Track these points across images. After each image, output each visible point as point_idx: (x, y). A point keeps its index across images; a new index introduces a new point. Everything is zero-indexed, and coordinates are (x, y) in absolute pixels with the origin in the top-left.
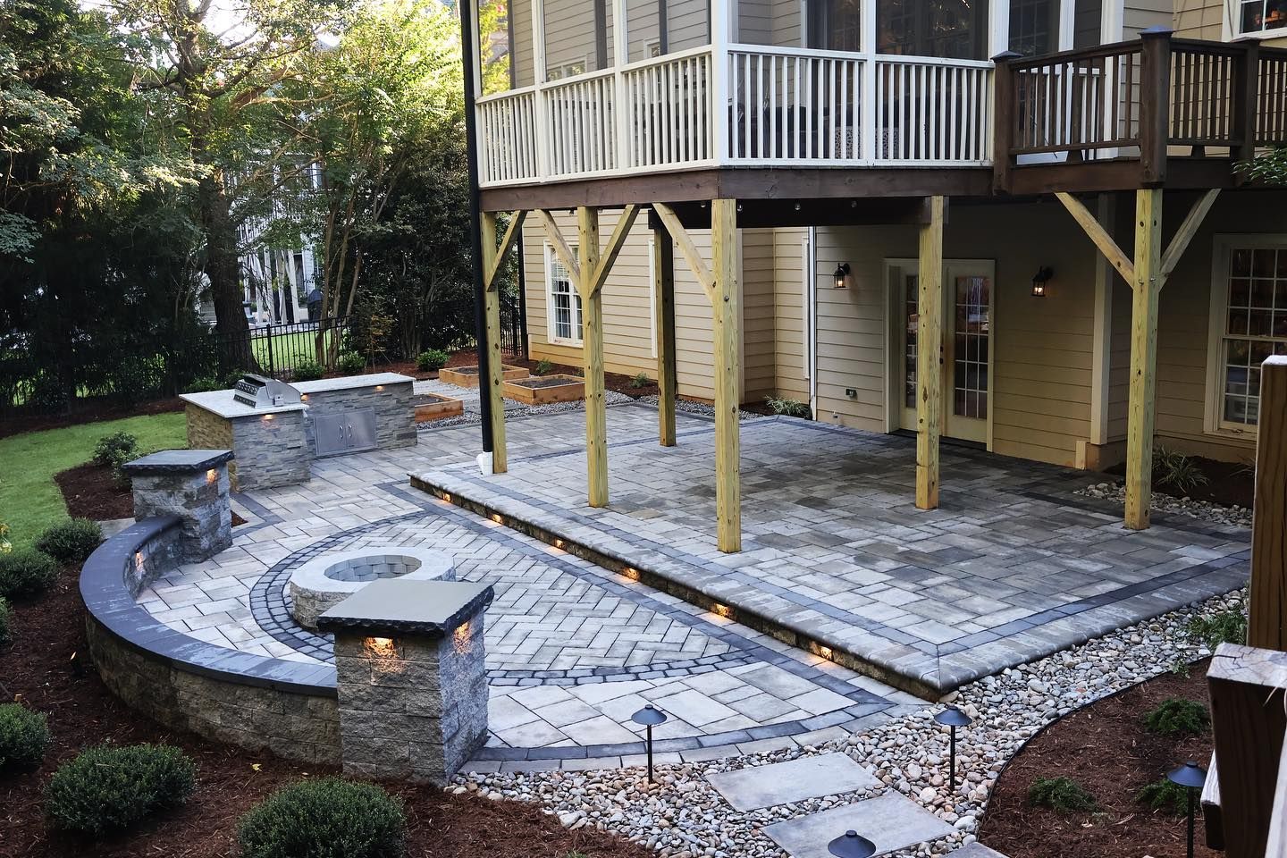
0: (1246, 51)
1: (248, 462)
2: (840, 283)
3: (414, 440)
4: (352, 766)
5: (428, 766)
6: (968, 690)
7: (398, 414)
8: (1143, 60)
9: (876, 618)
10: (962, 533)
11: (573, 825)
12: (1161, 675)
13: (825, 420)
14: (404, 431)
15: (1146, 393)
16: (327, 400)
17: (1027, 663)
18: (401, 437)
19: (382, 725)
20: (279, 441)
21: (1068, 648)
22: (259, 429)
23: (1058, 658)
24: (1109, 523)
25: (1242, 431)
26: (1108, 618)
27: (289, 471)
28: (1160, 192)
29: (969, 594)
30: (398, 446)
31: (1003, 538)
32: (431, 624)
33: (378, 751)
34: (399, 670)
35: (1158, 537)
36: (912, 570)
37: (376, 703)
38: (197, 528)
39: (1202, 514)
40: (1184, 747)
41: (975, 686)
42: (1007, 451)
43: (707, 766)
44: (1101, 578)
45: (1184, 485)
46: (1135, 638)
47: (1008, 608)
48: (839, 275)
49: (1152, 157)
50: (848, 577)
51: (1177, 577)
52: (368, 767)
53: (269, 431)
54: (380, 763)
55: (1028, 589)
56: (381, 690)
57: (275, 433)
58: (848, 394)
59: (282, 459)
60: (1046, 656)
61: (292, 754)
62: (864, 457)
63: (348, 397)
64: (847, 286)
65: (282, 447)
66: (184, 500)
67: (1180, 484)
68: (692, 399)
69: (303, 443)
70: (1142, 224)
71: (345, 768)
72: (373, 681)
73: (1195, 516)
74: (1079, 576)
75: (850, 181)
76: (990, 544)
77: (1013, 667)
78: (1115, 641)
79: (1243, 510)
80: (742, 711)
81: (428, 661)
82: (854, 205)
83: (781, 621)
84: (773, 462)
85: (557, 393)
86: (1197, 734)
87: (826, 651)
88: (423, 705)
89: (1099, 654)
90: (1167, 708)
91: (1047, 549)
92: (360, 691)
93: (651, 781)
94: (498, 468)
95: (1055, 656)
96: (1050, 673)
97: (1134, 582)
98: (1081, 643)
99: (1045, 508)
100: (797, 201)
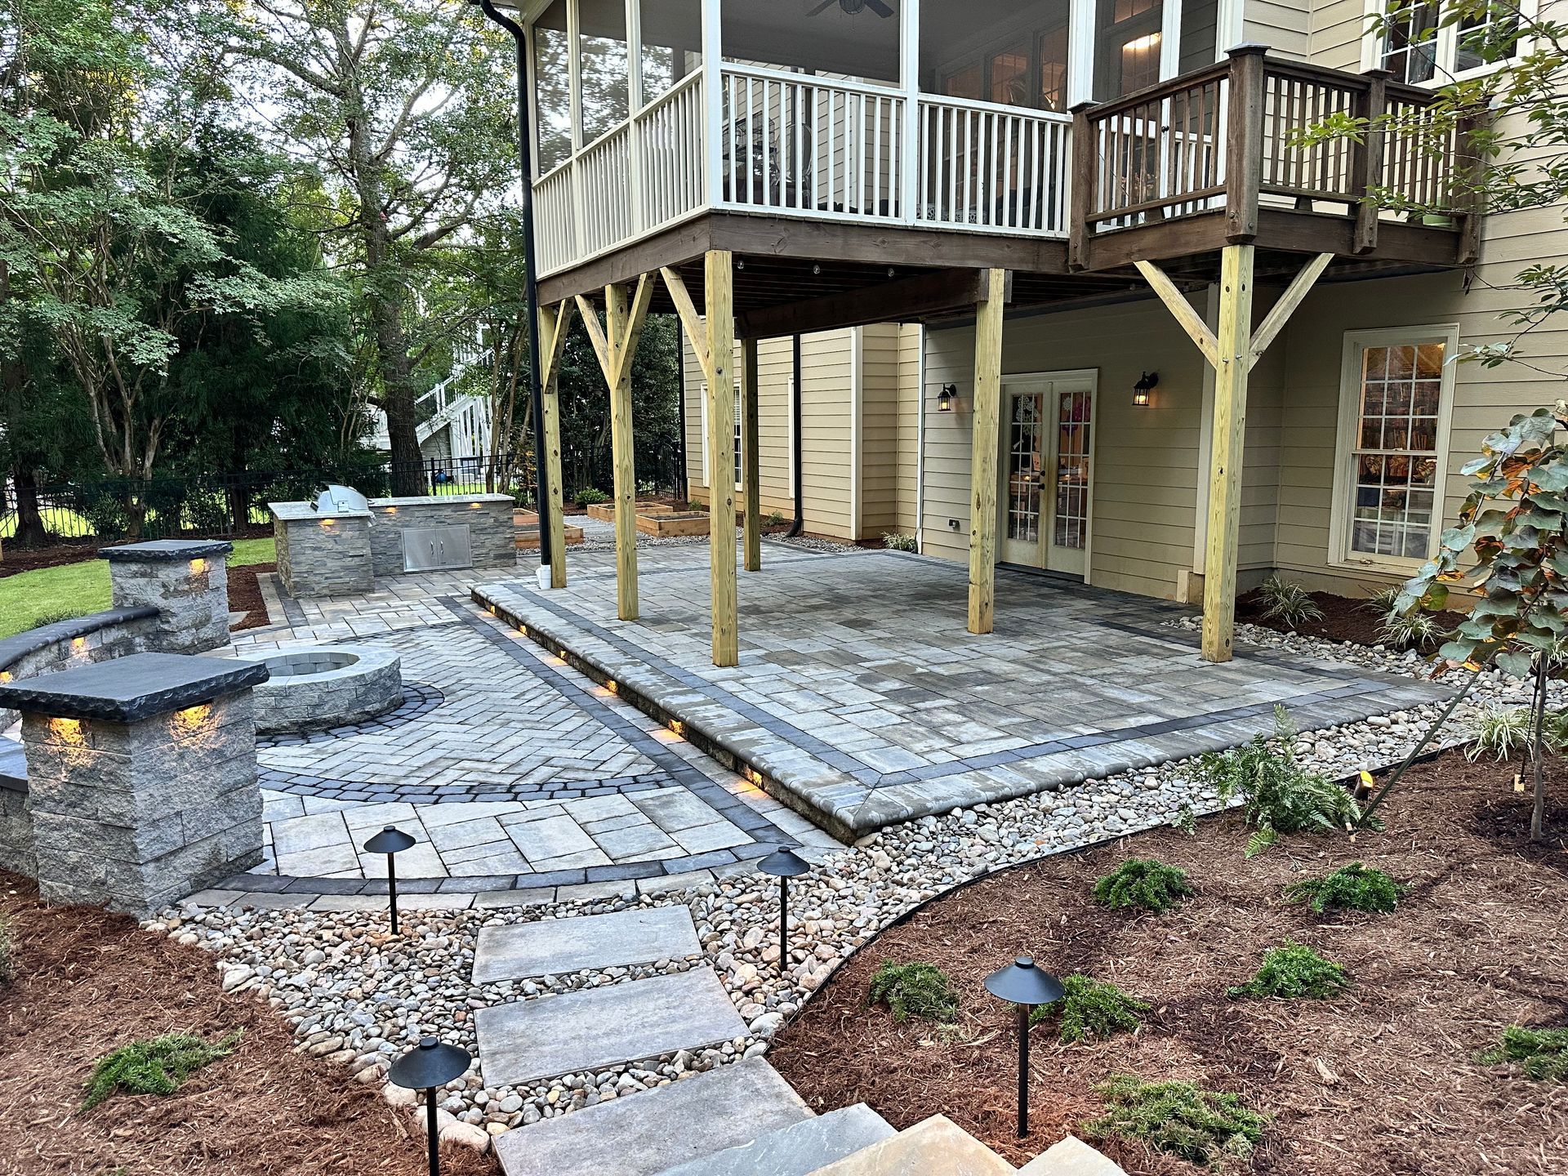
0: (1368, 85)
1: (304, 568)
2: (944, 406)
3: (512, 561)
4: (49, 886)
5: (125, 893)
6: (895, 833)
7: (496, 533)
8: (1232, 86)
9: (832, 741)
10: (1002, 659)
11: (237, 986)
12: (1155, 828)
13: (930, 553)
14: (503, 551)
15: (1229, 496)
16: (417, 514)
17: (989, 804)
18: (497, 557)
19: (77, 835)
20: (340, 548)
21: (1054, 788)
22: (318, 534)
23: (1035, 800)
24: (1183, 654)
25: (1372, 562)
26: (1123, 755)
27: (351, 579)
28: (1251, 249)
29: (965, 719)
30: (495, 566)
31: (1046, 664)
32: (111, 702)
33: (73, 869)
34: (89, 763)
35: (1237, 671)
36: (915, 692)
37: (69, 805)
38: (173, 620)
39: (1304, 649)
40: (1135, 929)
41: (906, 828)
42: (1104, 584)
43: (492, 915)
44: (1141, 711)
45: (1292, 619)
46: (1151, 781)
47: (1002, 737)
48: (944, 396)
49: (1238, 205)
50: (833, 696)
51: (1237, 714)
52: (65, 888)
53: (328, 537)
54: (77, 884)
55: (1041, 717)
56: (72, 788)
57: (336, 539)
58: (951, 524)
59: (342, 567)
60: (1020, 797)
61: (16, 866)
62: (945, 586)
63: (440, 513)
64: (953, 410)
65: (344, 555)
66: (162, 590)
67: (1288, 617)
68: (815, 536)
69: (367, 551)
70: (1228, 289)
71: (42, 888)
72: (63, 776)
73: (1294, 651)
74: (1115, 707)
75: (884, 242)
76: (1027, 669)
77: (964, 808)
78: (1122, 784)
79: (1356, 646)
80: (603, 845)
81: (119, 752)
82: (891, 273)
83: (719, 738)
84: (843, 588)
85: (683, 526)
86: (1157, 912)
87: (757, 777)
88: (115, 810)
89: (1093, 798)
90: (1125, 872)
91: (1092, 677)
92: (51, 788)
93: (394, 931)
94: (557, 583)
95: (1032, 798)
96: (1015, 818)
97: (1179, 716)
98: (1071, 784)
99: (1115, 637)
100: (816, 262)
